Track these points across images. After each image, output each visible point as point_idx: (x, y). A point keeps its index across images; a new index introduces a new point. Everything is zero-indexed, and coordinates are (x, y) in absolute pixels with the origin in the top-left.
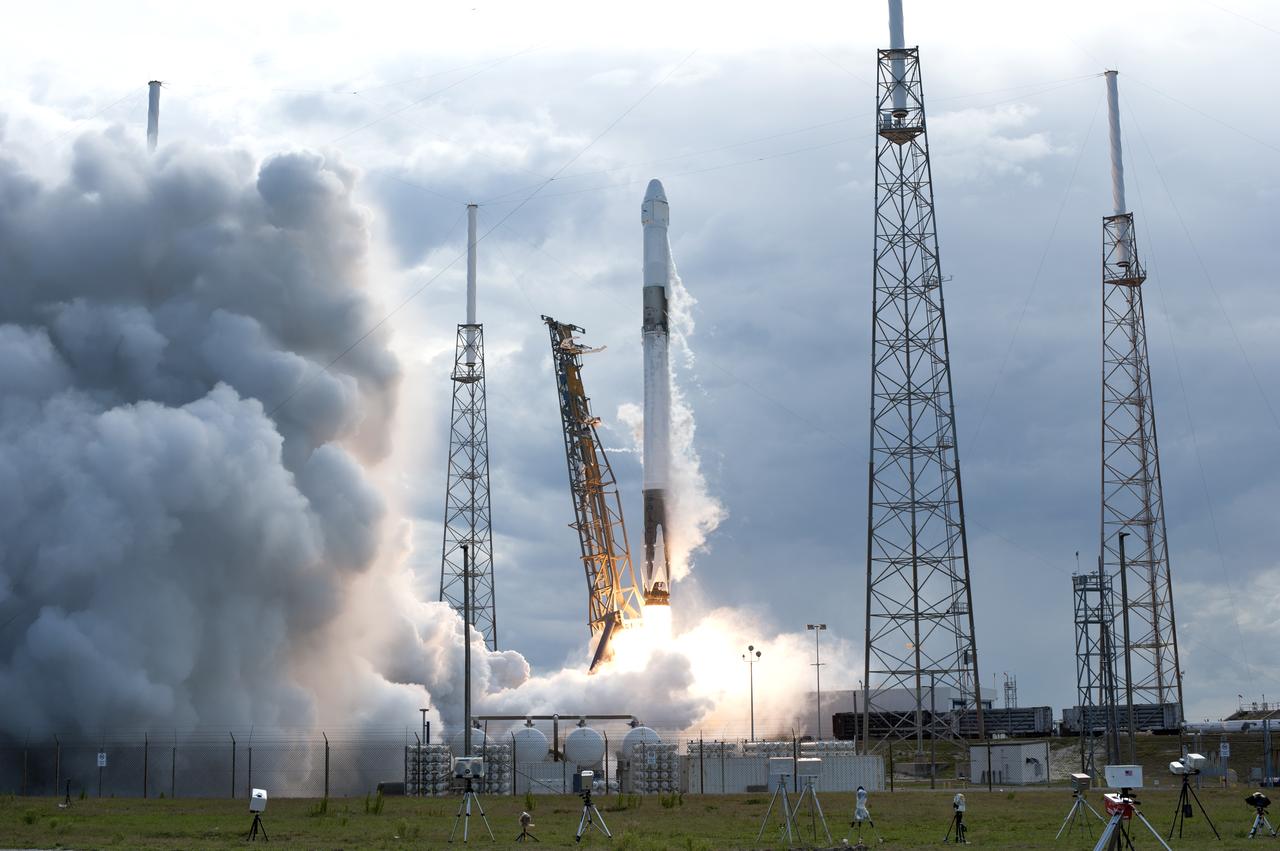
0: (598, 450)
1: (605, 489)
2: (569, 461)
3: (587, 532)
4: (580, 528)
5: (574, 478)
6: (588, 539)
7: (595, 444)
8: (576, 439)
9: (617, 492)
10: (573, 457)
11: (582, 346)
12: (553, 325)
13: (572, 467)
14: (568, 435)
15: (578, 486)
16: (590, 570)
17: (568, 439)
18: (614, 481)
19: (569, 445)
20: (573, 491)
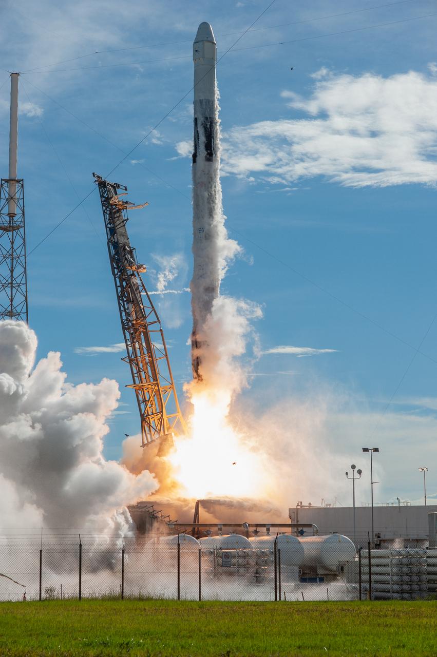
0: (143, 293)
1: (150, 328)
2: (119, 304)
3: (137, 364)
4: (131, 361)
5: (124, 318)
6: (139, 372)
7: (141, 288)
8: (124, 283)
9: (161, 330)
10: (122, 299)
11: (126, 203)
12: (102, 184)
13: (122, 309)
14: (117, 280)
15: (128, 325)
16: (141, 399)
17: (118, 284)
18: (159, 321)
19: (119, 289)
20: (124, 329)
